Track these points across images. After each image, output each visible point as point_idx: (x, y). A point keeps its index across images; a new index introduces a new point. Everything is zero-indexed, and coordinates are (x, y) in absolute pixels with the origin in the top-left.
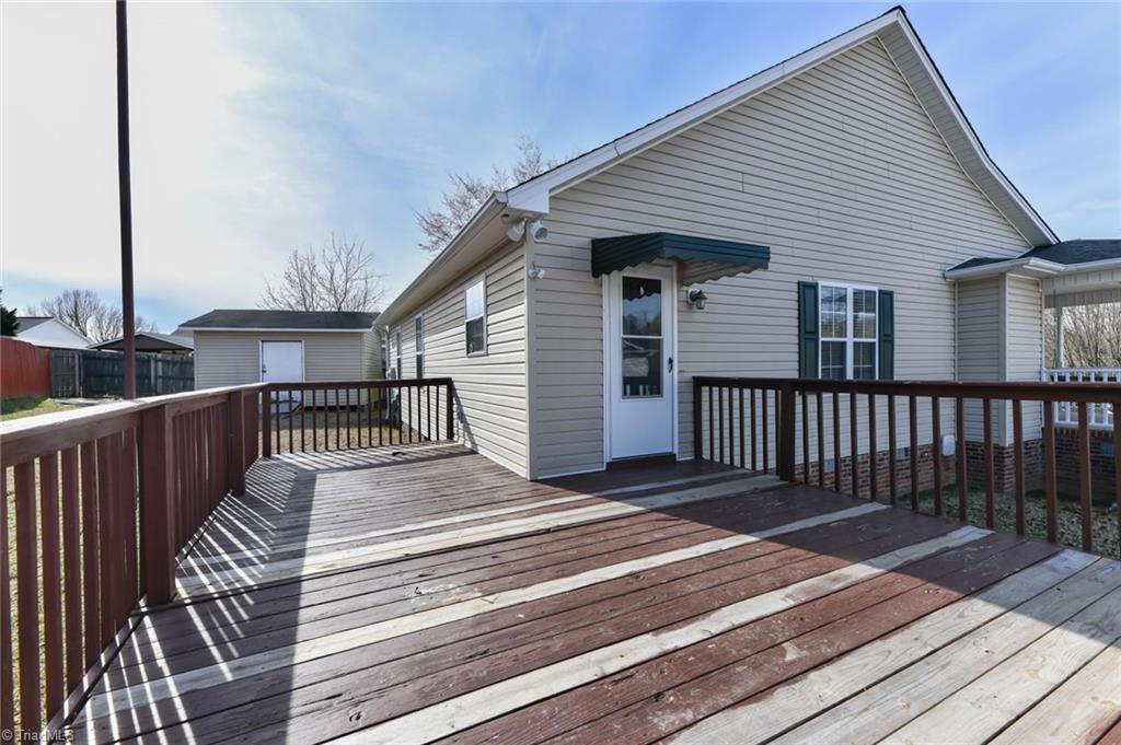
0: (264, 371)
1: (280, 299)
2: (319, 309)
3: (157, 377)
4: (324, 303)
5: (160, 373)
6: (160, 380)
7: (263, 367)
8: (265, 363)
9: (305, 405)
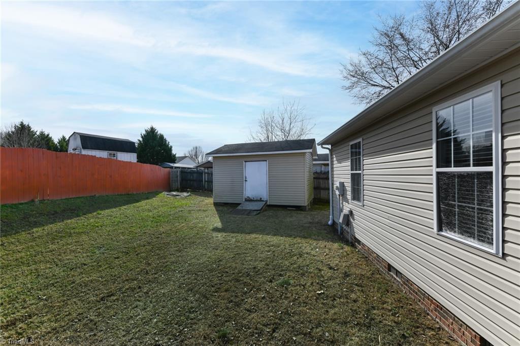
0: (246, 181)
1: (256, 138)
2: (276, 140)
3: (205, 181)
4: (278, 136)
5: (206, 179)
6: (206, 183)
7: (246, 178)
8: (246, 175)
9: (268, 203)
